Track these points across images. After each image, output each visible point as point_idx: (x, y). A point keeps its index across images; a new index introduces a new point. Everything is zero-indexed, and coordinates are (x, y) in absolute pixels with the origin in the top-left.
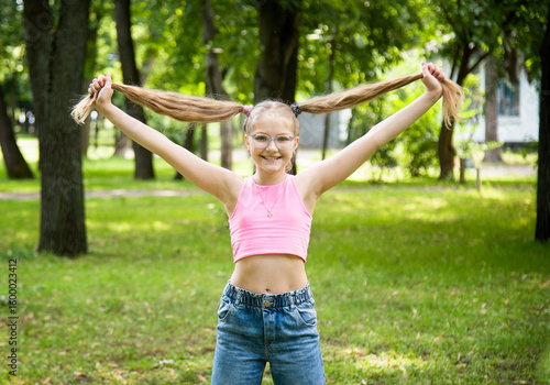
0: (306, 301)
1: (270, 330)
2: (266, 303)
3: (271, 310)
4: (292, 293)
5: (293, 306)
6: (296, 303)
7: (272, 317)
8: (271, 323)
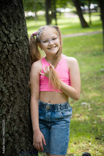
0: (66, 108)
1: (48, 118)
2: (48, 107)
3: (49, 110)
4: (59, 104)
5: (59, 110)
6: (61, 109)
7: (49, 114)
8: (49, 116)
